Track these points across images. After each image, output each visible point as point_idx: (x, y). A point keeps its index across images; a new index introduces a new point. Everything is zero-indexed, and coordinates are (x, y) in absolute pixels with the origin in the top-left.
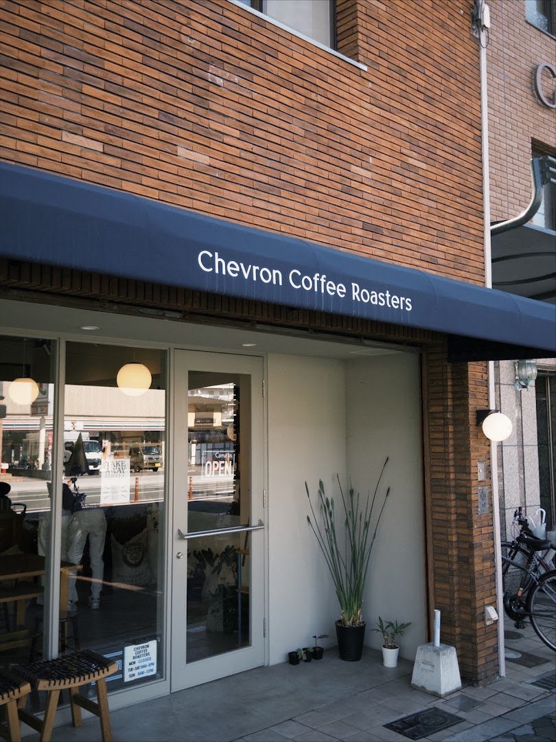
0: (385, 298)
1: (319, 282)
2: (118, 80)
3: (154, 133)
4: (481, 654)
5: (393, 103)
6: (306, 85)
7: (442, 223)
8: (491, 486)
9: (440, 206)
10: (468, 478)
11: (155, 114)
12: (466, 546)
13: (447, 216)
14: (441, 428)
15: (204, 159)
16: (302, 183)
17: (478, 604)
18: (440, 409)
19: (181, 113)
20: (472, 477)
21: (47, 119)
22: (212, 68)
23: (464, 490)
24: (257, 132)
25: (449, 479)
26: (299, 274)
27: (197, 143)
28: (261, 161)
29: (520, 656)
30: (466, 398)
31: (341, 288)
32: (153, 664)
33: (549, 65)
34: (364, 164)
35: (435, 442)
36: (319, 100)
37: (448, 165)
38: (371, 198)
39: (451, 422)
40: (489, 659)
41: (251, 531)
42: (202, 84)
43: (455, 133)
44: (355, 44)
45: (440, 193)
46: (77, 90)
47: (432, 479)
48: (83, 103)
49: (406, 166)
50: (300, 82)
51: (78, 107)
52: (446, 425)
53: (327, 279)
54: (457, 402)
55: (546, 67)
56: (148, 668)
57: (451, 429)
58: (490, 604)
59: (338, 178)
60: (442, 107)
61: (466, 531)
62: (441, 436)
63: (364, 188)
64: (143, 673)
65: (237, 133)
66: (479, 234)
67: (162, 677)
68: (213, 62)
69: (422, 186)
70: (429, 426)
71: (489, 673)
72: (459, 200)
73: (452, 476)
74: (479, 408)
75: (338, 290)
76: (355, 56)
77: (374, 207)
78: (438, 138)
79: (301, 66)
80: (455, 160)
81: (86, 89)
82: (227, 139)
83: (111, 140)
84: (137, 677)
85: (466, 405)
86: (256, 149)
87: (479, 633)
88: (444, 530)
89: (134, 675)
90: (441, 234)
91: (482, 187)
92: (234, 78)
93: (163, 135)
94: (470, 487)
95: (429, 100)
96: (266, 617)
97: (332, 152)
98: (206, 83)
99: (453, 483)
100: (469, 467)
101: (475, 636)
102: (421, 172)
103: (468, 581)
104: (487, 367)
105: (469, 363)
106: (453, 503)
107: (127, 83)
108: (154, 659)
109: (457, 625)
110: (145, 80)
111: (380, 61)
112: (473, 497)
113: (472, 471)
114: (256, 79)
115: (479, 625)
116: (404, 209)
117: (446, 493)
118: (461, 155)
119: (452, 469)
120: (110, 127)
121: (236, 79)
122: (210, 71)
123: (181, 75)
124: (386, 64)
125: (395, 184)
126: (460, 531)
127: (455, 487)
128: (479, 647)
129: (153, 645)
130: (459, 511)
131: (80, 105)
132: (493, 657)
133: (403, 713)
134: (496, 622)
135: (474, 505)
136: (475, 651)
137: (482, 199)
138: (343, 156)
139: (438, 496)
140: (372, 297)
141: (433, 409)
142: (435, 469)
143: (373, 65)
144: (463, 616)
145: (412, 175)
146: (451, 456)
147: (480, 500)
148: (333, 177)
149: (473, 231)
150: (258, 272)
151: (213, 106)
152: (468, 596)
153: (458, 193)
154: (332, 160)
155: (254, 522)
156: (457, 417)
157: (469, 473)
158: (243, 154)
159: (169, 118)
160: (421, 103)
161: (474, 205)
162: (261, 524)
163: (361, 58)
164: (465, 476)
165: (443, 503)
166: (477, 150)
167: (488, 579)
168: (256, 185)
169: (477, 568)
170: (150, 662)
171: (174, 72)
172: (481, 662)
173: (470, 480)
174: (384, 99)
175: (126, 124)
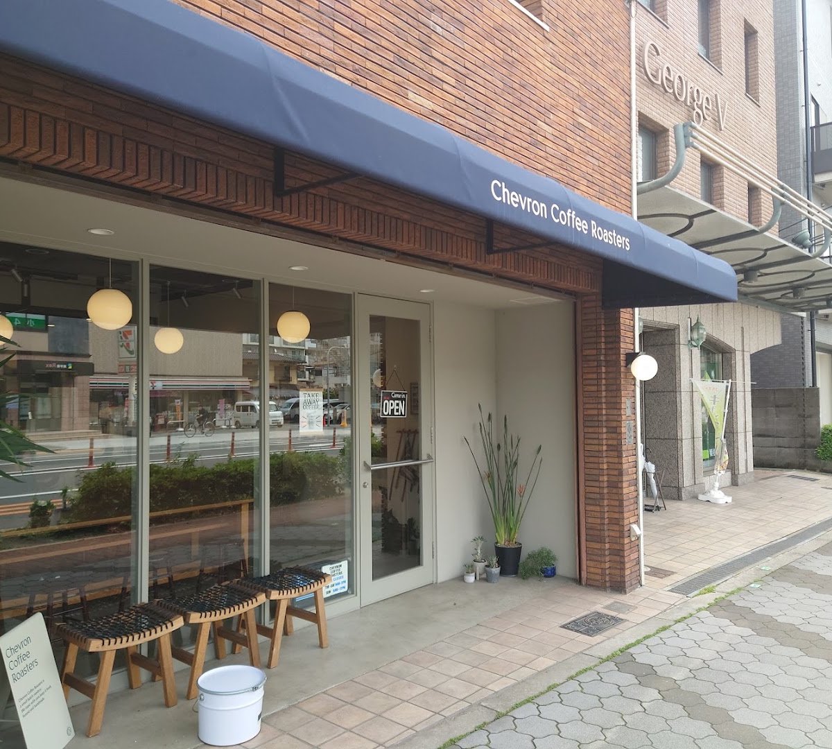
0: (612, 236)
1: (571, 217)
2: (362, 20)
3: (391, 76)
4: (627, 566)
5: (568, 64)
6: (504, 40)
7: (602, 179)
8: (635, 420)
9: (601, 164)
10: (619, 413)
11: (391, 57)
12: (616, 473)
13: (607, 174)
14: (595, 370)
15: (429, 104)
16: (502, 133)
17: (626, 522)
18: (594, 352)
19: (411, 59)
20: (623, 413)
21: (307, 54)
22: (434, 17)
23: (614, 424)
24: (469, 82)
25: (602, 415)
26: (558, 209)
27: (423, 88)
28: (472, 109)
29: (649, 569)
30: (619, 342)
31: (584, 224)
32: (345, 582)
33: (655, 44)
34: (547, 120)
35: (587, 382)
36: (514, 56)
37: (607, 127)
38: (551, 152)
39: (603, 364)
40: (633, 570)
41: (421, 464)
42: (426, 31)
43: (612, 97)
44: (539, 5)
45: (601, 152)
46: (329, 26)
47: (584, 415)
48: (335, 40)
49: (576, 124)
50: (500, 37)
51: (330, 44)
52: (599, 366)
53: (576, 216)
54: (609, 346)
55: (652, 45)
56: (341, 586)
57: (603, 369)
58: (634, 523)
59: (528, 131)
60: (603, 71)
61: (616, 460)
62: (594, 376)
63: (547, 142)
64: (336, 590)
65: (452, 81)
66: (629, 193)
67: (353, 593)
68: (434, 10)
69: (589, 145)
70: (582, 367)
71: (634, 582)
72: (614, 159)
73: (604, 412)
74: (628, 351)
75: (583, 227)
76: (539, 15)
77: (555, 161)
78: (600, 101)
79: (500, 22)
80: (613, 122)
81: (338, 27)
82: (445, 87)
83: (357, 80)
84: (332, 593)
85: (619, 348)
86: (467, 98)
87: (626, 547)
88: (596, 460)
89: (330, 592)
90: (601, 190)
91: (630, 149)
92: (450, 28)
93: (398, 79)
94: (620, 421)
95: (594, 64)
96: (434, 541)
97: (523, 106)
98: (429, 31)
99: (604, 418)
100: (620, 403)
101: (623, 550)
102: (587, 131)
103: (617, 503)
104: (633, 314)
105: (621, 310)
106: (605, 436)
107: (370, 24)
108: (346, 578)
109: (607, 541)
110: (384, 23)
111: (558, 22)
112: (623, 430)
113: (623, 407)
114: (467, 30)
115: (626, 541)
116: (576, 165)
117: (598, 427)
118: (616, 118)
119: (604, 406)
120: (357, 66)
121: (452, 29)
122: (432, 19)
123: (410, 21)
124: (562, 25)
125: (569, 140)
126: (611, 460)
127: (606, 421)
128: (626, 559)
129: (345, 564)
130: (610, 442)
131: (333, 43)
132: (637, 568)
133: (572, 617)
134: (638, 538)
135: (623, 437)
136: (623, 563)
137: (631, 160)
138: (531, 111)
139: (591, 430)
140: (605, 235)
141: (587, 352)
142: (587, 406)
143: (553, 25)
144: (612, 534)
145: (582, 134)
146: (604, 394)
147: (627, 433)
148: (524, 129)
149: (624, 190)
150: (531, 203)
151: (435, 54)
152: (616, 516)
153: (614, 153)
154: (523, 114)
155: (424, 456)
156: (608, 359)
157: (620, 409)
158: (458, 102)
159: (401, 61)
160: (588, 65)
161: (624, 165)
162: (429, 457)
163: (544, 18)
164: (615, 412)
165: (596, 436)
166: (627, 114)
167: (632, 501)
168: (468, 133)
169: (625, 491)
170: (342, 580)
171: (405, 17)
172: (627, 572)
173: (621, 415)
174: (561, 59)
175: (369, 65)
